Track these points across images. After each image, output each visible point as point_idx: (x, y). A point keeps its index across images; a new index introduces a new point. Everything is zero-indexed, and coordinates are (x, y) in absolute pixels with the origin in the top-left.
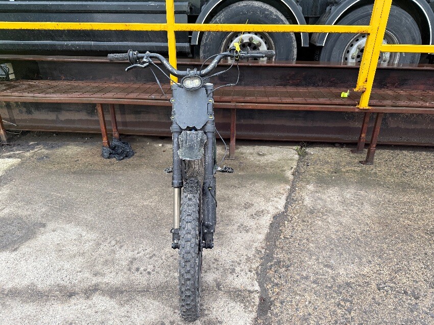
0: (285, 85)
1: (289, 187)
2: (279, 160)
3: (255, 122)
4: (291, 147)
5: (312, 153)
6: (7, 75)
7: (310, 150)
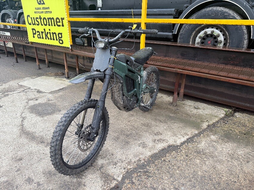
0: (226, 64)
1: (197, 132)
2: (206, 114)
3: (201, 86)
4: (224, 109)
5: (237, 116)
6: (84, 43)
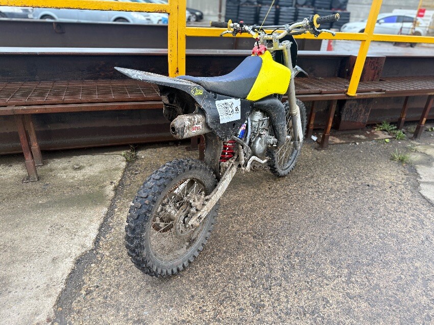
0: (95, 79)
1: (105, 210)
2: (100, 173)
4: (119, 153)
5: (143, 157)
7: (141, 154)
